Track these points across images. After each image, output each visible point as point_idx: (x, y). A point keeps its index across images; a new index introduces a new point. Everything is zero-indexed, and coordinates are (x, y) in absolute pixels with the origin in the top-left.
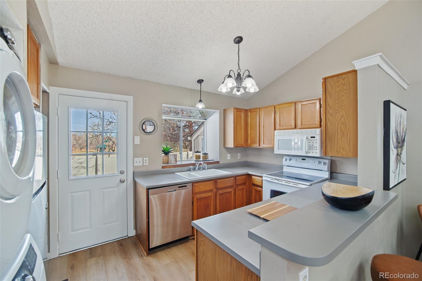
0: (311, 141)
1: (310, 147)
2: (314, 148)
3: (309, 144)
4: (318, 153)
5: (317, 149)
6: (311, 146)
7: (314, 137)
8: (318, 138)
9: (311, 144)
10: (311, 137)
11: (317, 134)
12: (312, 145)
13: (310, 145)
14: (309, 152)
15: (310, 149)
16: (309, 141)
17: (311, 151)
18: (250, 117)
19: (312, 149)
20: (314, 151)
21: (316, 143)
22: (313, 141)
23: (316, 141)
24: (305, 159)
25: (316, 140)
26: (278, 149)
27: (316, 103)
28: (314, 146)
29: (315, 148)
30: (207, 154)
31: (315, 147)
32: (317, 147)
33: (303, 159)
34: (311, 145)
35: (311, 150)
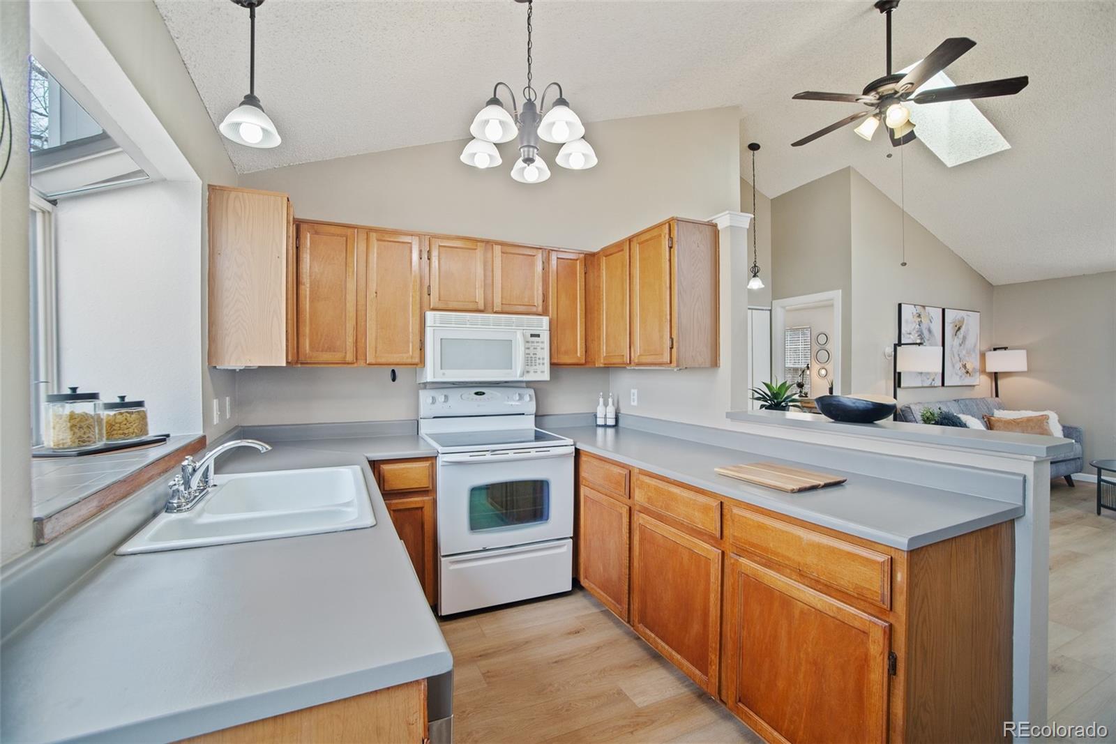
0: (530, 344)
1: (529, 359)
2: (538, 361)
3: (527, 351)
4: (546, 372)
5: (543, 364)
6: (531, 357)
7: (538, 336)
8: (545, 337)
9: (531, 351)
10: (532, 336)
11: (544, 328)
12: (534, 354)
13: (529, 354)
14: (528, 372)
15: (529, 364)
16: (527, 345)
17: (532, 369)
18: (308, 251)
19: (533, 364)
20: (539, 368)
21: (542, 349)
22: (535, 344)
23: (540, 344)
24: (484, 394)
25: (543, 342)
26: (441, 369)
27: (534, 256)
28: (538, 356)
29: (541, 361)
30: (140, 404)
31: (539, 359)
32: (543, 359)
33: (477, 394)
34: (532, 355)
35: (531, 365)
